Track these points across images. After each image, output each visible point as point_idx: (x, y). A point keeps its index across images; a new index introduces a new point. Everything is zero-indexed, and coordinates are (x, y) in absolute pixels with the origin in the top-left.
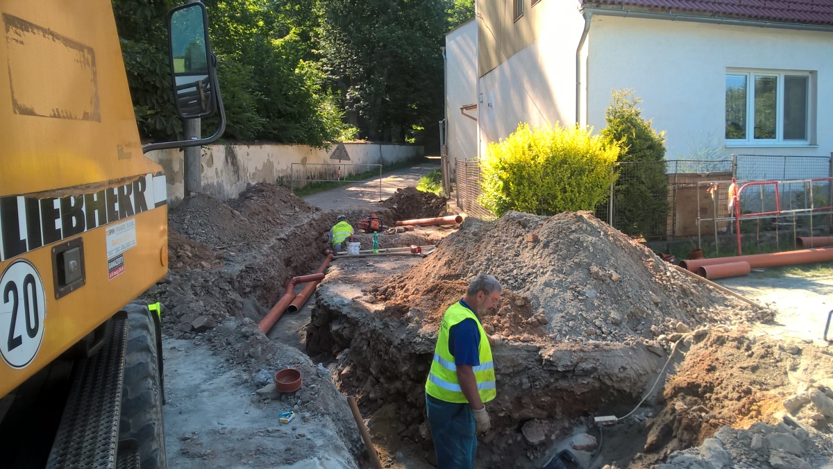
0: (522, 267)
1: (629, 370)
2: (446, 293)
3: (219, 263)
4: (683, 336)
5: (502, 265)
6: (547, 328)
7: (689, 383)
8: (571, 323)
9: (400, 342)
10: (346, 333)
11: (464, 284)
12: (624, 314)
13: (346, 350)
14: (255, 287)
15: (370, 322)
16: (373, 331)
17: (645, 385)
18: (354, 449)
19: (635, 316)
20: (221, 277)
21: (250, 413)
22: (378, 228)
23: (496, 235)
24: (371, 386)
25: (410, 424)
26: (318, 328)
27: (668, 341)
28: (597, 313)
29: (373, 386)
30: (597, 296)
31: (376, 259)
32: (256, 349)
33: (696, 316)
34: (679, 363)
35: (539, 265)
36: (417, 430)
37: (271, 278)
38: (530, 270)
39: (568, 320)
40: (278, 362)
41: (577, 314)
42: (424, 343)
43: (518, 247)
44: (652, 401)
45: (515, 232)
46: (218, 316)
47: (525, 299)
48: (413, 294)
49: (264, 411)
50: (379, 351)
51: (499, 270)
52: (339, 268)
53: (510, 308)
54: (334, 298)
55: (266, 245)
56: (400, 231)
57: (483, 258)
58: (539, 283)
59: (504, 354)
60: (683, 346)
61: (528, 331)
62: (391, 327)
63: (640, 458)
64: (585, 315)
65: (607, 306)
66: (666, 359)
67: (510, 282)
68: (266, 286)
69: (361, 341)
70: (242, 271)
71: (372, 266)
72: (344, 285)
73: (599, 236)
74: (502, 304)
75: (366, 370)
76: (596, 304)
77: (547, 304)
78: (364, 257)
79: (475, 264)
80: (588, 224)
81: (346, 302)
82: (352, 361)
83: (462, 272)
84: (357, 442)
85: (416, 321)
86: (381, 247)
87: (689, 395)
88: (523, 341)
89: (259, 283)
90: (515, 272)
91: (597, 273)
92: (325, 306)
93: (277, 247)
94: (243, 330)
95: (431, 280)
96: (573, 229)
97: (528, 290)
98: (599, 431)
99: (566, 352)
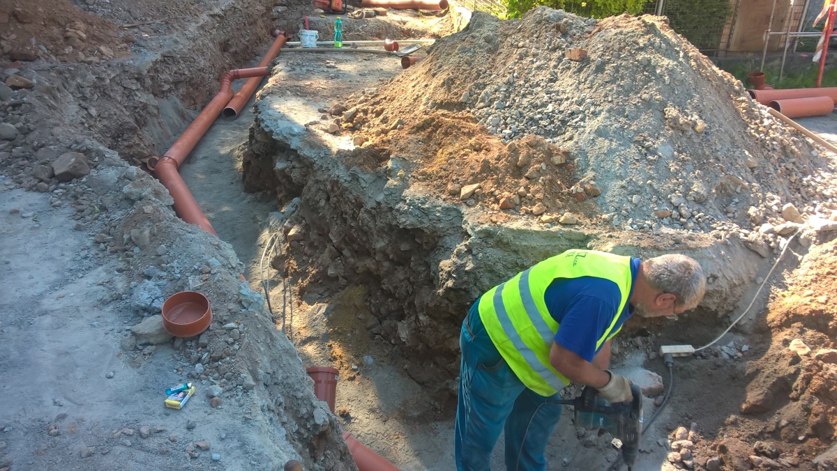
0: (561, 100)
1: (720, 279)
2: (446, 134)
3: (126, 48)
4: (800, 230)
5: (529, 94)
6: (599, 203)
7: (813, 311)
8: (635, 198)
9: (374, 205)
10: (295, 175)
11: (471, 119)
12: (711, 187)
13: (296, 200)
14: (176, 83)
15: (330, 166)
16: (335, 183)
17: (739, 300)
18: (303, 431)
19: (725, 190)
20: (125, 72)
21: (116, 377)
22: (340, 8)
23: (521, 44)
24: (331, 258)
25: (385, 318)
26: (258, 156)
27: (776, 234)
28: (675, 184)
29: (333, 258)
30: (673, 156)
31: (339, 56)
32: (141, 232)
33: (802, 189)
34: (790, 271)
35: (588, 100)
36: (395, 329)
37: (200, 70)
38: (574, 107)
39: (632, 193)
40: (175, 264)
41: (645, 183)
42: (411, 213)
43: (555, 67)
44: (748, 326)
45: (550, 43)
46: (94, 154)
47: (566, 154)
48: (395, 128)
49: (141, 374)
50: (342, 213)
51: (525, 102)
52: (289, 68)
53: (544, 168)
54: (279, 121)
55: (193, 24)
56: (369, 15)
57: (500, 81)
58: (588, 130)
59: (534, 244)
60: (799, 245)
61: (570, 206)
62: (362, 181)
63: (734, 423)
64: (656, 186)
65: (688, 173)
66: (771, 263)
67: (543, 123)
68: (193, 82)
69: (317, 192)
70: (156, 62)
71: (334, 67)
72: (294, 98)
73: (676, 59)
74: (533, 161)
75: (324, 235)
76: (672, 169)
77: (599, 165)
78: (323, 52)
79: (488, 89)
80: (661, 37)
81: (296, 130)
82: (304, 219)
83: (469, 99)
84: (307, 420)
85: (400, 176)
86: (345, 39)
87: (811, 328)
88: (564, 225)
89: (182, 78)
90: (550, 107)
91: (675, 119)
92: (266, 133)
93: (210, 27)
94: (126, 189)
95: (422, 108)
96: (641, 45)
97: (571, 138)
98: (668, 368)
99: (631, 249)
